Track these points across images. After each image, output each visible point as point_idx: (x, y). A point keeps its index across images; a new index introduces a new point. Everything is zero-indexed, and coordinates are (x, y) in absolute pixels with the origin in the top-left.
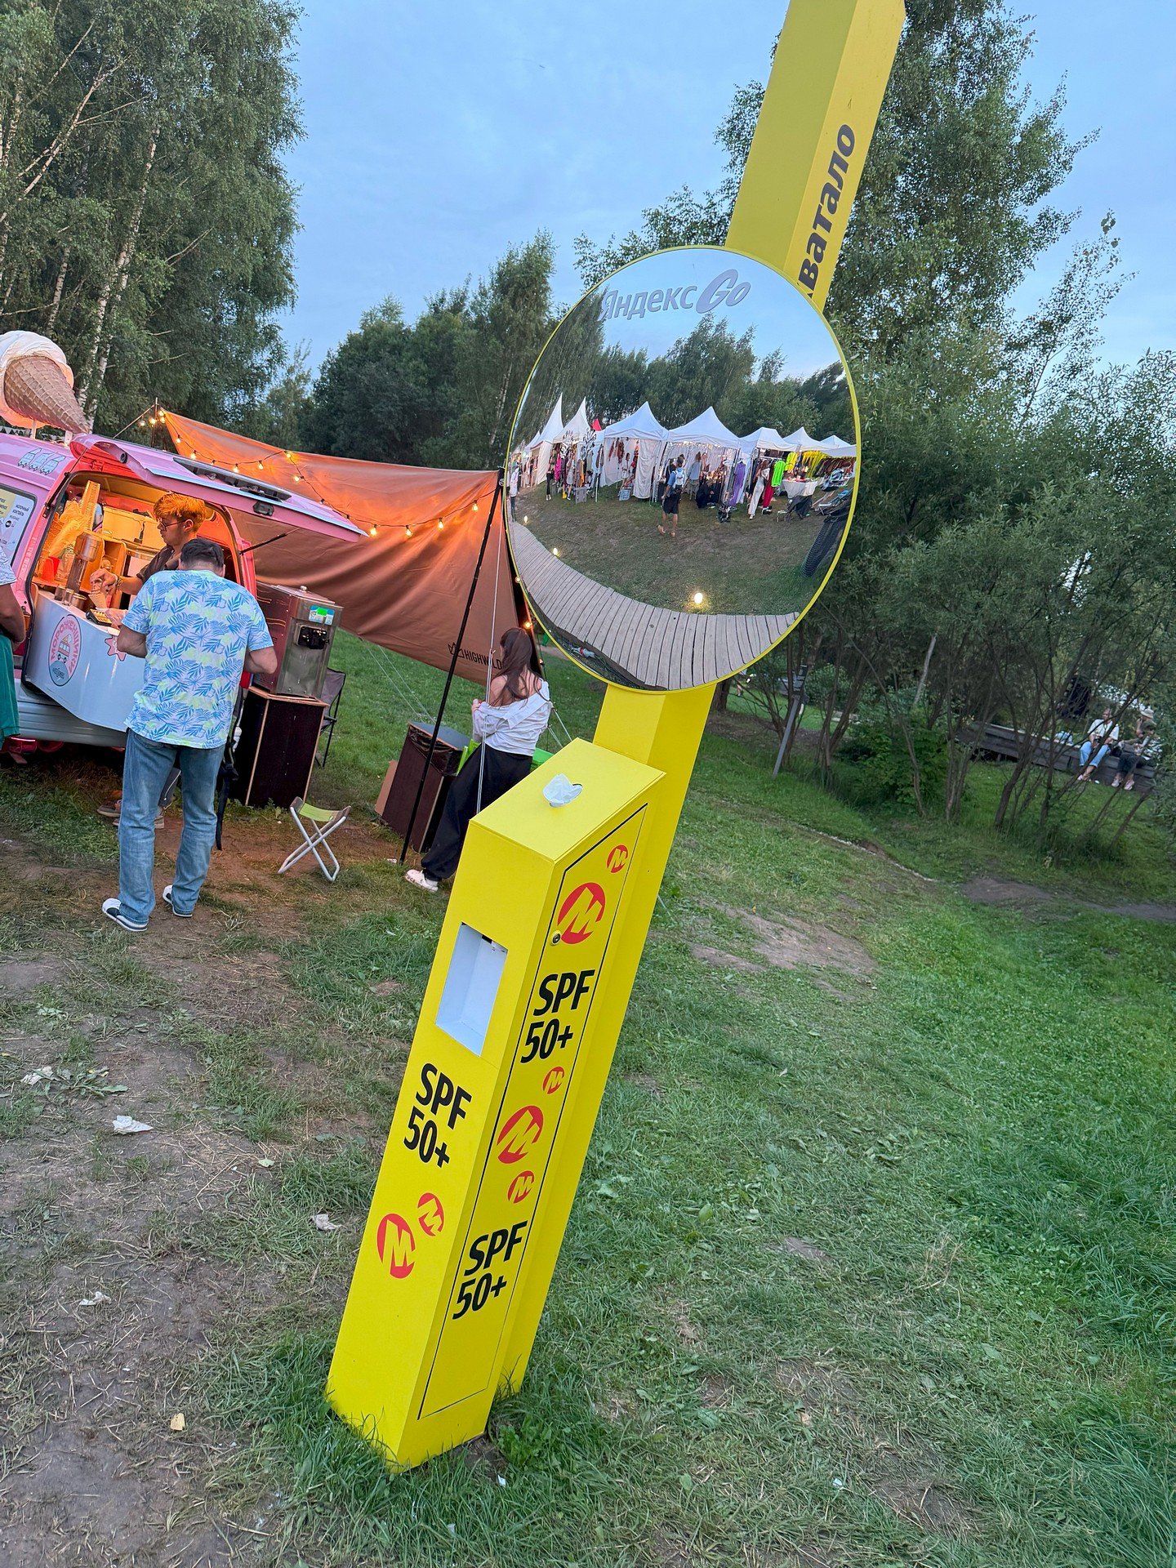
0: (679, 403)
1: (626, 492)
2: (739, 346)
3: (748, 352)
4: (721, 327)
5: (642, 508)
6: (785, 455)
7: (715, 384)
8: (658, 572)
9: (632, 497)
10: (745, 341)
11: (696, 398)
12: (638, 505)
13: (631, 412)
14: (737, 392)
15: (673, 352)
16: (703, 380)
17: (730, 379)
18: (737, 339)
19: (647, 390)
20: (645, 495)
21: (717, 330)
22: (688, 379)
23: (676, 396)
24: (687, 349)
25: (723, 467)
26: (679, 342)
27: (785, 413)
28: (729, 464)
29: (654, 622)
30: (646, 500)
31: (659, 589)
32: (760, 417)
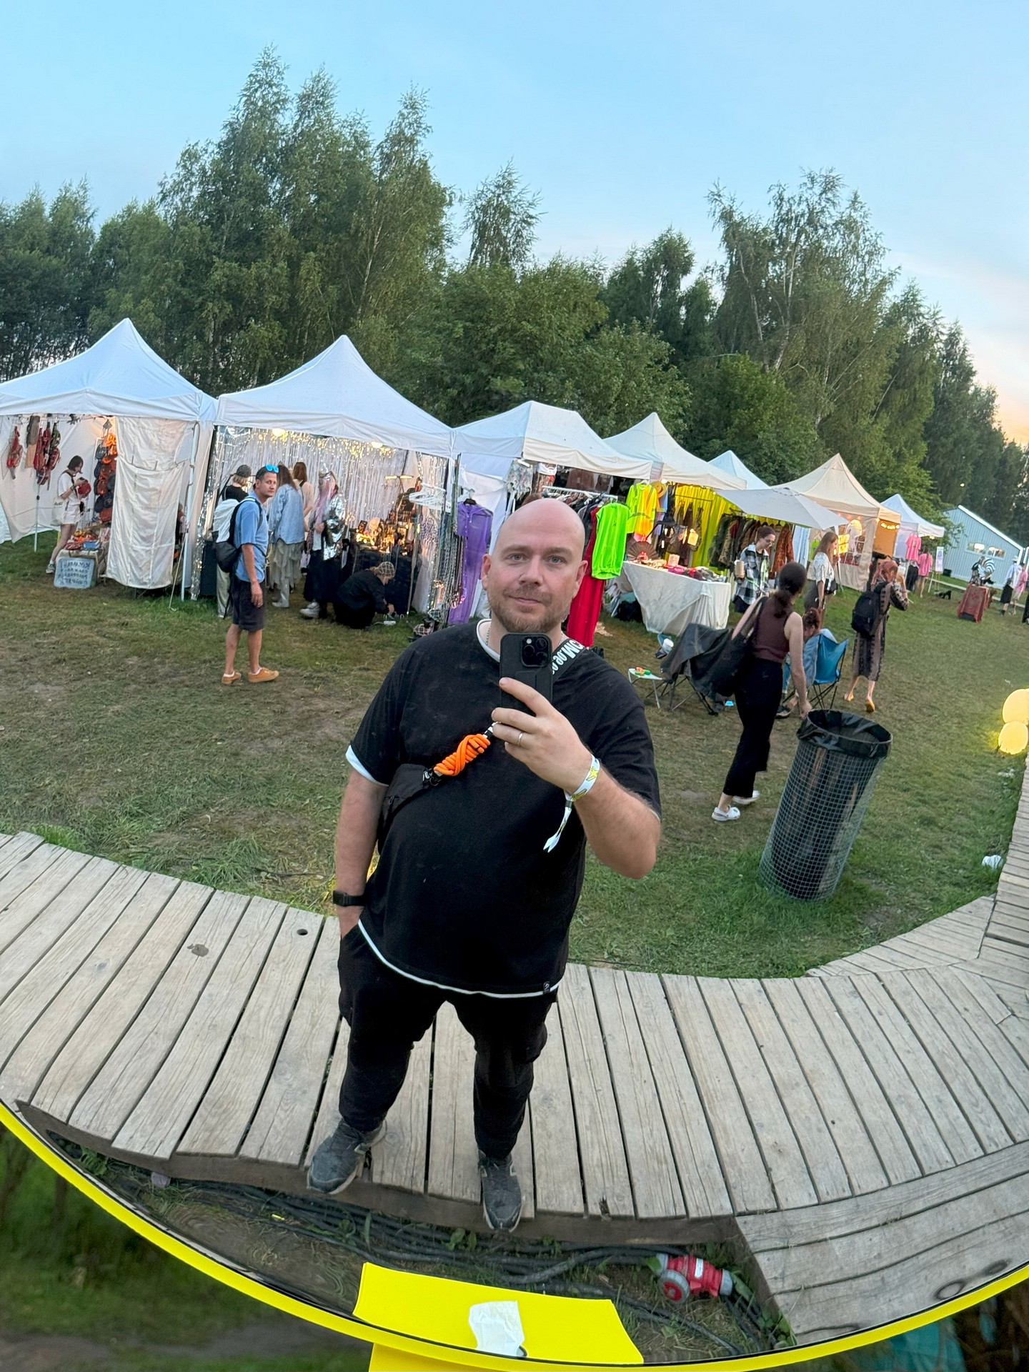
0: (226, 328)
1: (78, 565)
2: (387, 159)
3: (420, 175)
4: (314, 100)
5: (142, 617)
6: (620, 487)
7: (332, 277)
8: (222, 785)
9: (104, 585)
10: (401, 141)
11: (278, 315)
12: (127, 606)
13: (63, 351)
14: (408, 297)
15: (177, 188)
16: (294, 264)
17: (379, 259)
18: (377, 136)
19: (112, 293)
20: (158, 576)
21: (303, 112)
22: (244, 261)
23: (216, 310)
24: (220, 175)
25: (407, 508)
26: (190, 156)
27: (587, 365)
28: (432, 502)
29: (211, 934)
30: (156, 594)
31: (226, 835)
32: (504, 369)
